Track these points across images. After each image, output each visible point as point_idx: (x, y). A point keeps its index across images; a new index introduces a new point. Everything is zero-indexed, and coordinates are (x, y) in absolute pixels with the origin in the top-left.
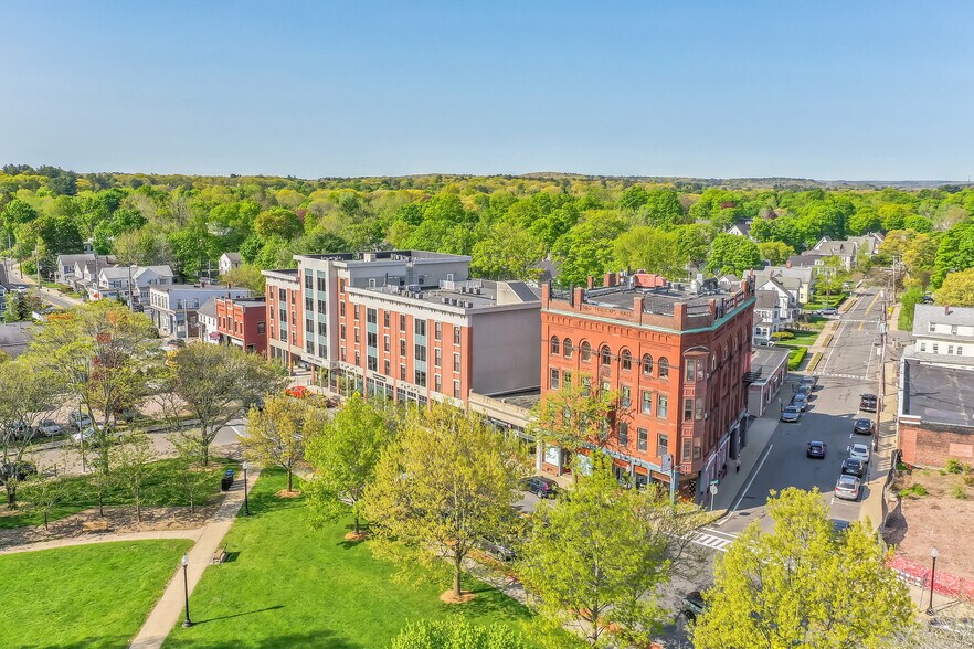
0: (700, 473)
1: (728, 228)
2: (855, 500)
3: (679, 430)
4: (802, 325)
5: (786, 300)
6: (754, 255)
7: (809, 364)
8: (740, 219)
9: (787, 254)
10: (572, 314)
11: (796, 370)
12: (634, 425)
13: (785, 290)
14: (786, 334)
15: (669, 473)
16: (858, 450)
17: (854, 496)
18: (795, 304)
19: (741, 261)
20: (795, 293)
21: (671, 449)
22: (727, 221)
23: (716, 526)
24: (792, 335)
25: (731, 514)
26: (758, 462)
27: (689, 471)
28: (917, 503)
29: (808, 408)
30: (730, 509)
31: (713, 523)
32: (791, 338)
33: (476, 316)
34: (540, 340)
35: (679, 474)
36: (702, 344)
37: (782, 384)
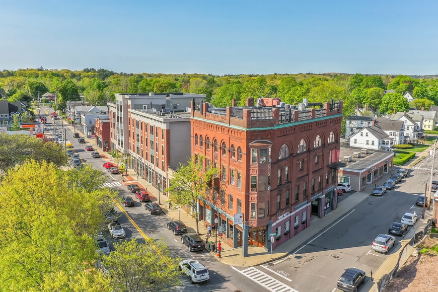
0: (267, 226)
1: (404, 94)
2: (386, 253)
3: (247, 197)
4: (420, 141)
5: (413, 127)
6: (405, 105)
7: (413, 162)
8: (410, 89)
9: (429, 106)
10: (201, 119)
11: (402, 165)
12: (227, 192)
13: (413, 122)
14: (407, 146)
15: (242, 225)
16: (406, 217)
17: (384, 250)
18: (419, 129)
19: (397, 108)
20: (419, 124)
21: (243, 210)
22: (404, 90)
23: (271, 265)
24: (411, 146)
25: (290, 256)
26: (336, 221)
27: (255, 225)
28: (432, 259)
29: (394, 187)
30: (291, 253)
31: (270, 263)
32: (411, 148)
33: (170, 123)
34: (191, 136)
35: (248, 227)
36: (266, 139)
37: (387, 173)
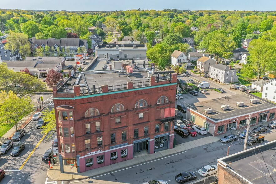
0: (76, 158)
27: (64, 156)
36: (68, 105)
37: (266, 121)
